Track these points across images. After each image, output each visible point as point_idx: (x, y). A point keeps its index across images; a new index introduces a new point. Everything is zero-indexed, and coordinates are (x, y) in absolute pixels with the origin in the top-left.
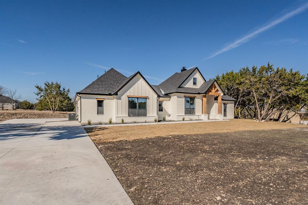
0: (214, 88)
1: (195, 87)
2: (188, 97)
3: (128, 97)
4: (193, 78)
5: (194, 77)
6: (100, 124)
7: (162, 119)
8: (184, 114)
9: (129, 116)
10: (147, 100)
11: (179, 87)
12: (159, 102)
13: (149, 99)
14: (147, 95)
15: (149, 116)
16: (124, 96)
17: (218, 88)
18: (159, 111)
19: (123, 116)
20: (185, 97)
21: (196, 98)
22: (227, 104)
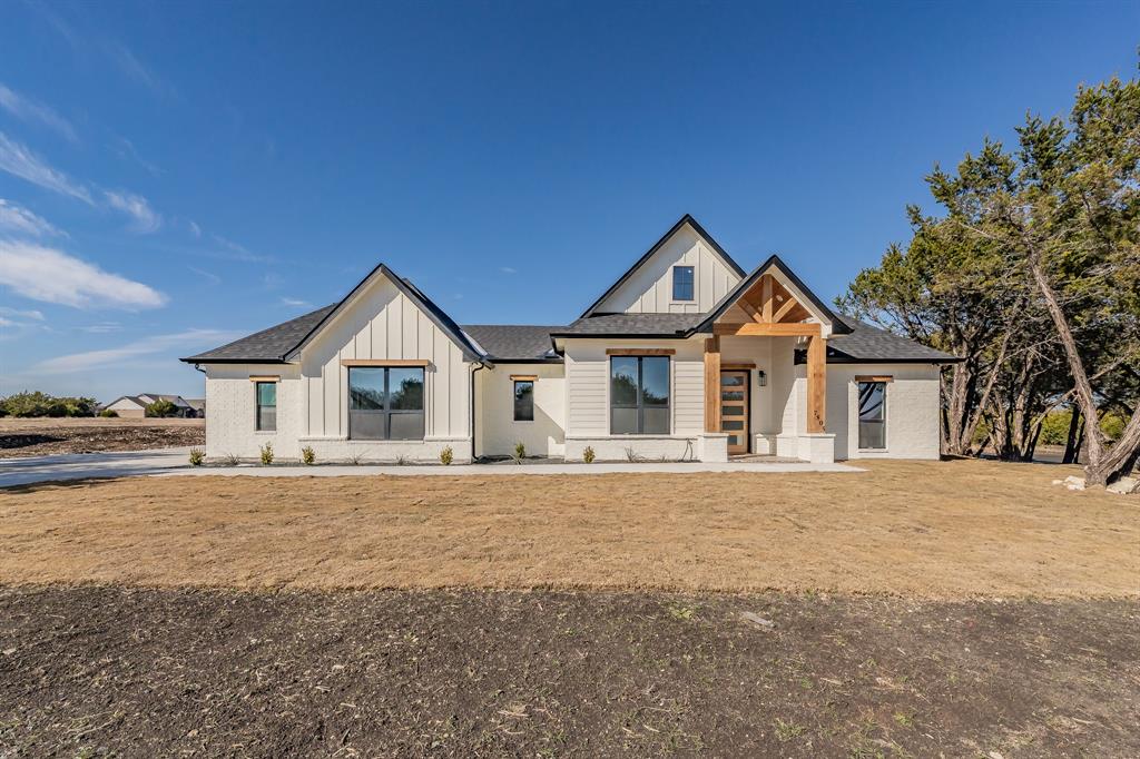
0: (768, 306)
1: (681, 308)
2: (628, 355)
3: (349, 367)
4: (671, 270)
5: (680, 263)
6: (234, 463)
7: (513, 452)
8: (607, 434)
9: (349, 439)
10: (427, 373)
11: (591, 316)
12: (515, 382)
13: (435, 371)
14: (425, 356)
15: (436, 437)
16: (335, 362)
17: (797, 297)
18: (515, 419)
19: (328, 436)
20: (614, 356)
21: (672, 356)
22: (885, 383)
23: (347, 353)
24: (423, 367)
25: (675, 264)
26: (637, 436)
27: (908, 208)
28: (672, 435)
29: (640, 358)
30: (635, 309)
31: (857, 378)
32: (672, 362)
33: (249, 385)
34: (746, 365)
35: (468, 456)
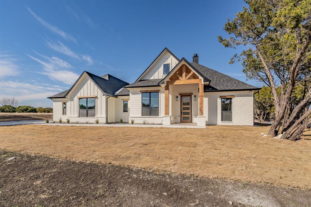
0: (184, 74)
2: (146, 92)
3: (79, 98)
4: (163, 65)
5: (166, 63)
7: (119, 121)
8: (140, 116)
9: (79, 117)
10: (96, 99)
11: (138, 81)
12: (124, 101)
13: (98, 99)
14: (96, 95)
15: (98, 116)
16: (76, 97)
17: (193, 71)
18: (124, 112)
19: (74, 116)
20: (142, 92)
21: (159, 92)
22: (232, 98)
23: (79, 95)
24: (95, 98)
25: (164, 63)
26: (148, 116)
27: (218, 37)
28: (159, 116)
29: (150, 93)
30: (152, 78)
31: (220, 97)
32: (159, 94)
33: (61, 103)
34: (189, 94)
35: (105, 121)
